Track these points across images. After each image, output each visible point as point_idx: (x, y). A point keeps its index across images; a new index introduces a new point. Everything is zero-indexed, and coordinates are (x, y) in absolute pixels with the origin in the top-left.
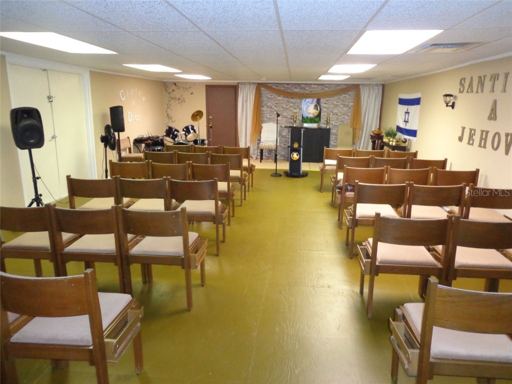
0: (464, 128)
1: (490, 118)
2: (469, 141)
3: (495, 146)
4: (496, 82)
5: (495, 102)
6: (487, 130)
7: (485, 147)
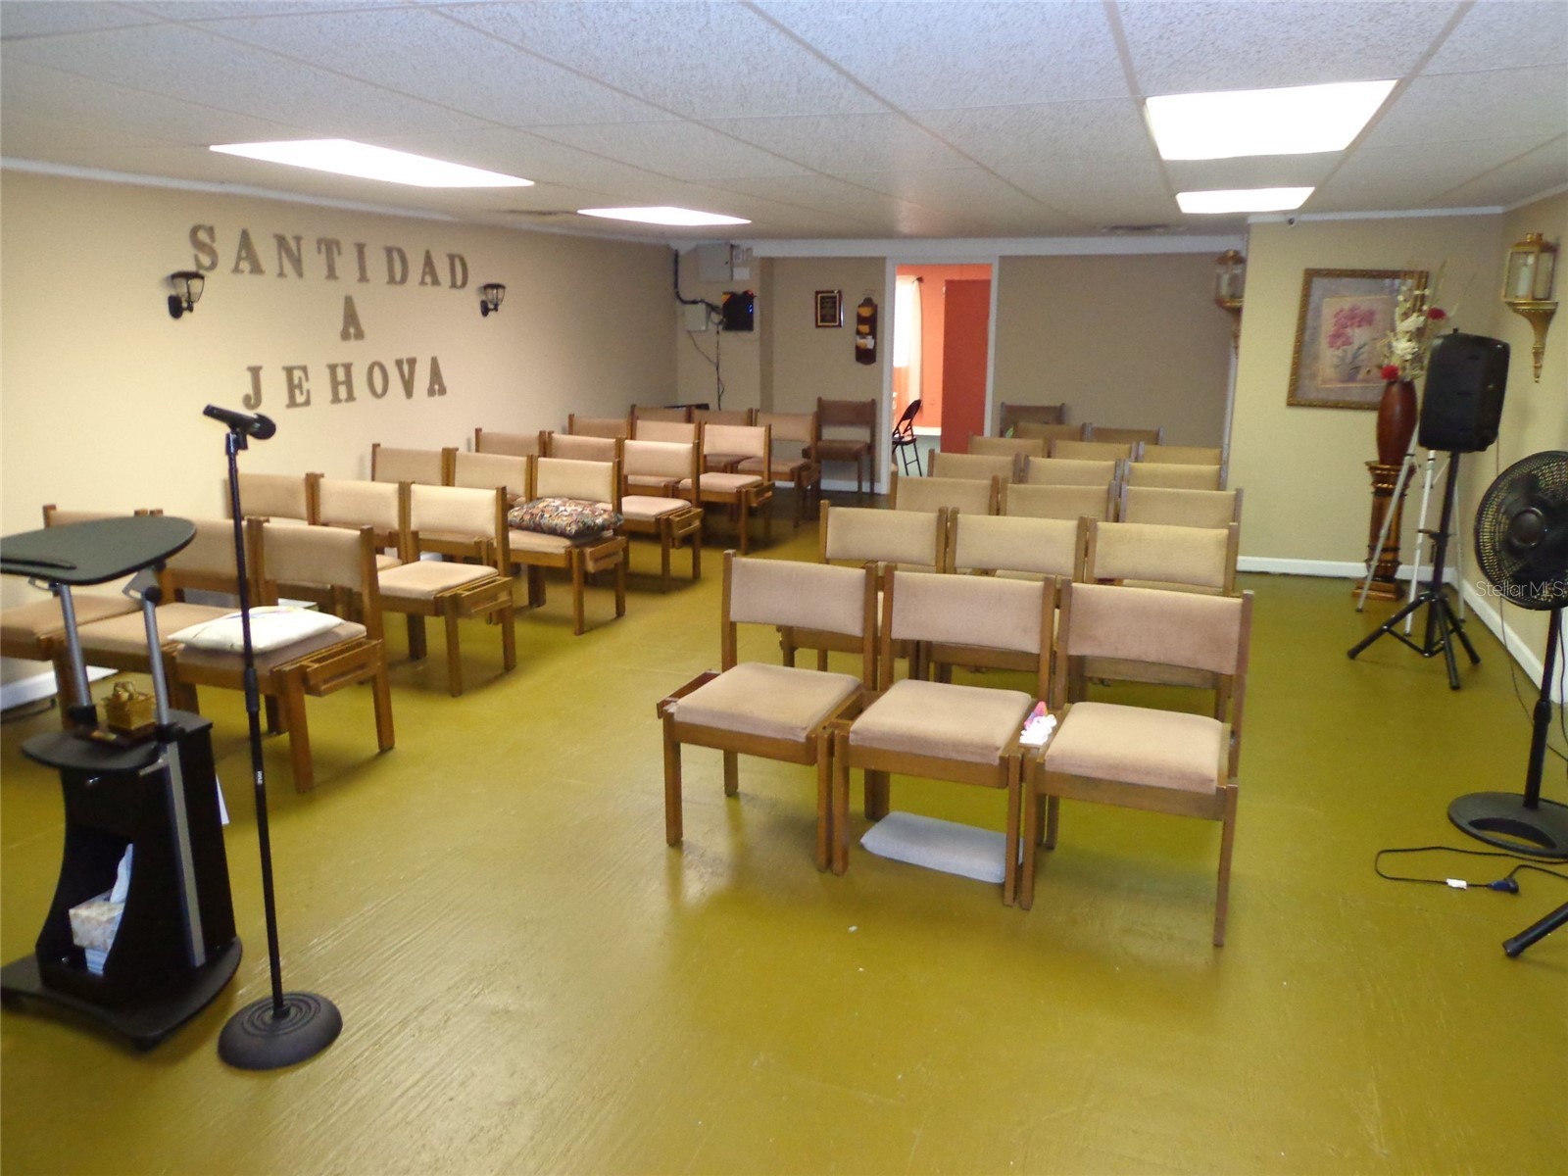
0: (255, 371)
1: (345, 336)
2: (292, 396)
3: (379, 389)
4: (337, 258)
5: (349, 303)
6: (347, 360)
7: (351, 397)
